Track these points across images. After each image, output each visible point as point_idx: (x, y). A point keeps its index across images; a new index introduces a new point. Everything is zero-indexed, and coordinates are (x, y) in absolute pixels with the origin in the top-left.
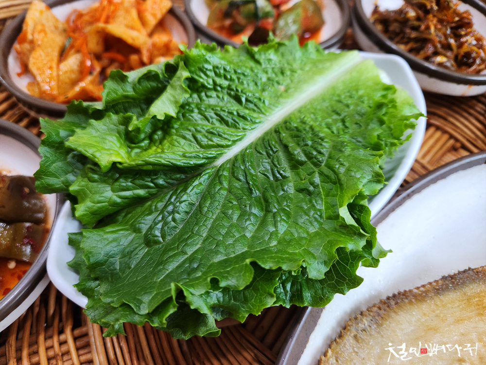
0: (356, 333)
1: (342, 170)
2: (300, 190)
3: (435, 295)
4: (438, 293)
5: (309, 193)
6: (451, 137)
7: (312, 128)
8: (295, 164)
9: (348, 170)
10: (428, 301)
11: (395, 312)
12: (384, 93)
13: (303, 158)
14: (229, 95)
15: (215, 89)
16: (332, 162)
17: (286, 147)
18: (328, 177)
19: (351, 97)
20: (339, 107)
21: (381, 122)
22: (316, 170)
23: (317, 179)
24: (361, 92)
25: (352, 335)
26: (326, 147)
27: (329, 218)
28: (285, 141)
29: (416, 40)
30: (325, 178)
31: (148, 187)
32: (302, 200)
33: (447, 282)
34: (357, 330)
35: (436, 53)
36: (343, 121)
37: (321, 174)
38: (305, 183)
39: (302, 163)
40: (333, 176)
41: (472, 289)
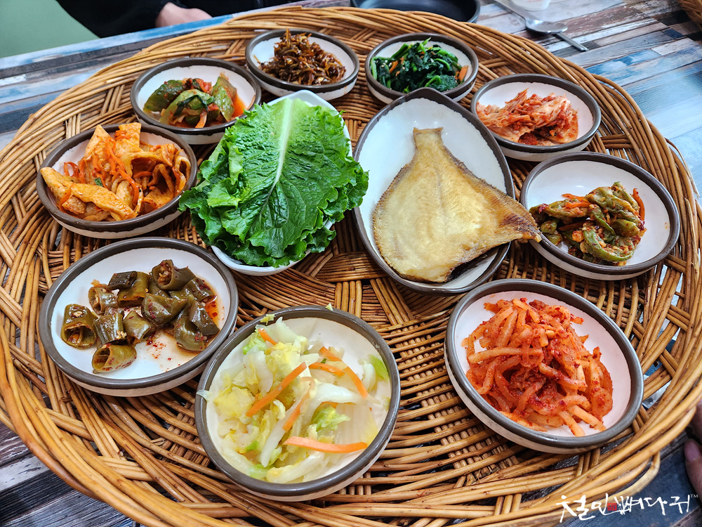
1: (334, 147)
2: (322, 167)
5: (327, 165)
6: (354, 120)
7: (304, 141)
8: (312, 159)
9: (336, 145)
12: (317, 111)
13: (314, 154)
14: (256, 148)
15: (248, 149)
16: (328, 147)
17: (301, 155)
18: (330, 153)
19: (305, 121)
20: (305, 128)
21: (329, 124)
22: (323, 154)
23: (326, 158)
24: (308, 117)
26: (319, 143)
28: (299, 153)
29: (301, 74)
30: (329, 155)
31: (257, 208)
32: (326, 169)
35: (316, 78)
36: (314, 133)
37: (326, 154)
38: (322, 163)
39: (314, 156)
40: (332, 152)
41: (408, 175)
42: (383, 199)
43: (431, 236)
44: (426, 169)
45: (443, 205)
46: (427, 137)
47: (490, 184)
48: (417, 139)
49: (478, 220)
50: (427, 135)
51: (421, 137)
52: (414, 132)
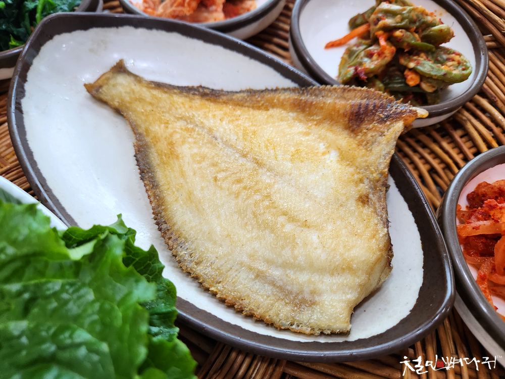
0: (194, 262)
1: (11, 251)
2: (26, 312)
3: (159, 189)
4: (157, 186)
9: (14, 243)
10: (164, 195)
11: (174, 225)
18: (15, 272)
23: (15, 287)
25: (195, 266)
27: (76, 274)
30: (16, 275)
32: (43, 308)
33: (146, 177)
34: (191, 261)
38: (16, 305)
41: (154, 158)
42: (164, 226)
43: (306, 225)
44: (170, 130)
45: (259, 163)
46: (114, 86)
47: (264, 88)
48: (105, 98)
49: (322, 147)
50: (112, 82)
51: (107, 92)
52: (89, 91)
